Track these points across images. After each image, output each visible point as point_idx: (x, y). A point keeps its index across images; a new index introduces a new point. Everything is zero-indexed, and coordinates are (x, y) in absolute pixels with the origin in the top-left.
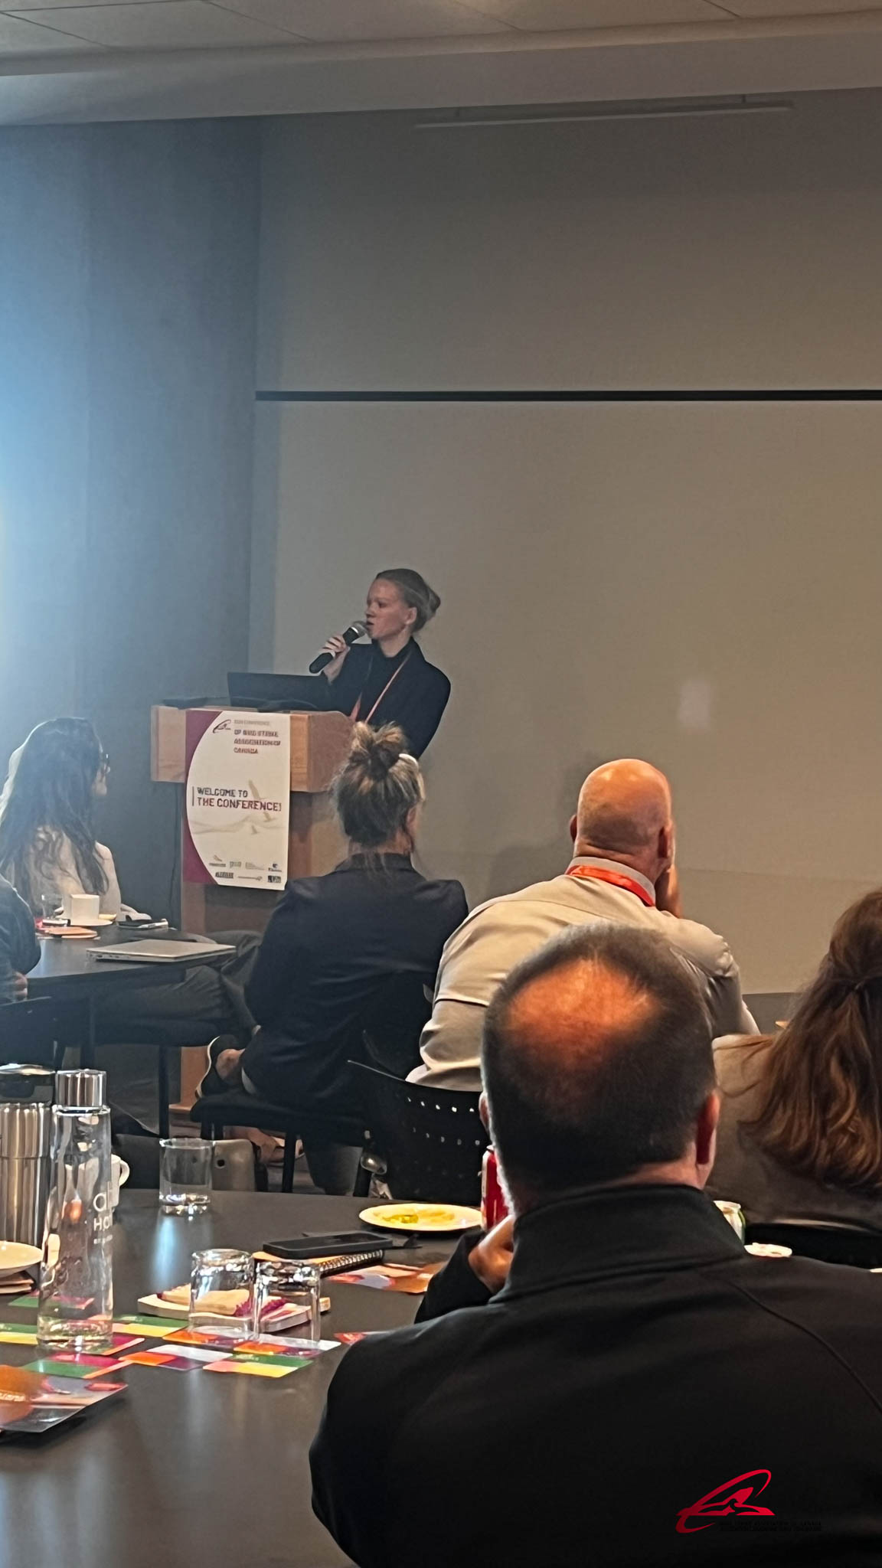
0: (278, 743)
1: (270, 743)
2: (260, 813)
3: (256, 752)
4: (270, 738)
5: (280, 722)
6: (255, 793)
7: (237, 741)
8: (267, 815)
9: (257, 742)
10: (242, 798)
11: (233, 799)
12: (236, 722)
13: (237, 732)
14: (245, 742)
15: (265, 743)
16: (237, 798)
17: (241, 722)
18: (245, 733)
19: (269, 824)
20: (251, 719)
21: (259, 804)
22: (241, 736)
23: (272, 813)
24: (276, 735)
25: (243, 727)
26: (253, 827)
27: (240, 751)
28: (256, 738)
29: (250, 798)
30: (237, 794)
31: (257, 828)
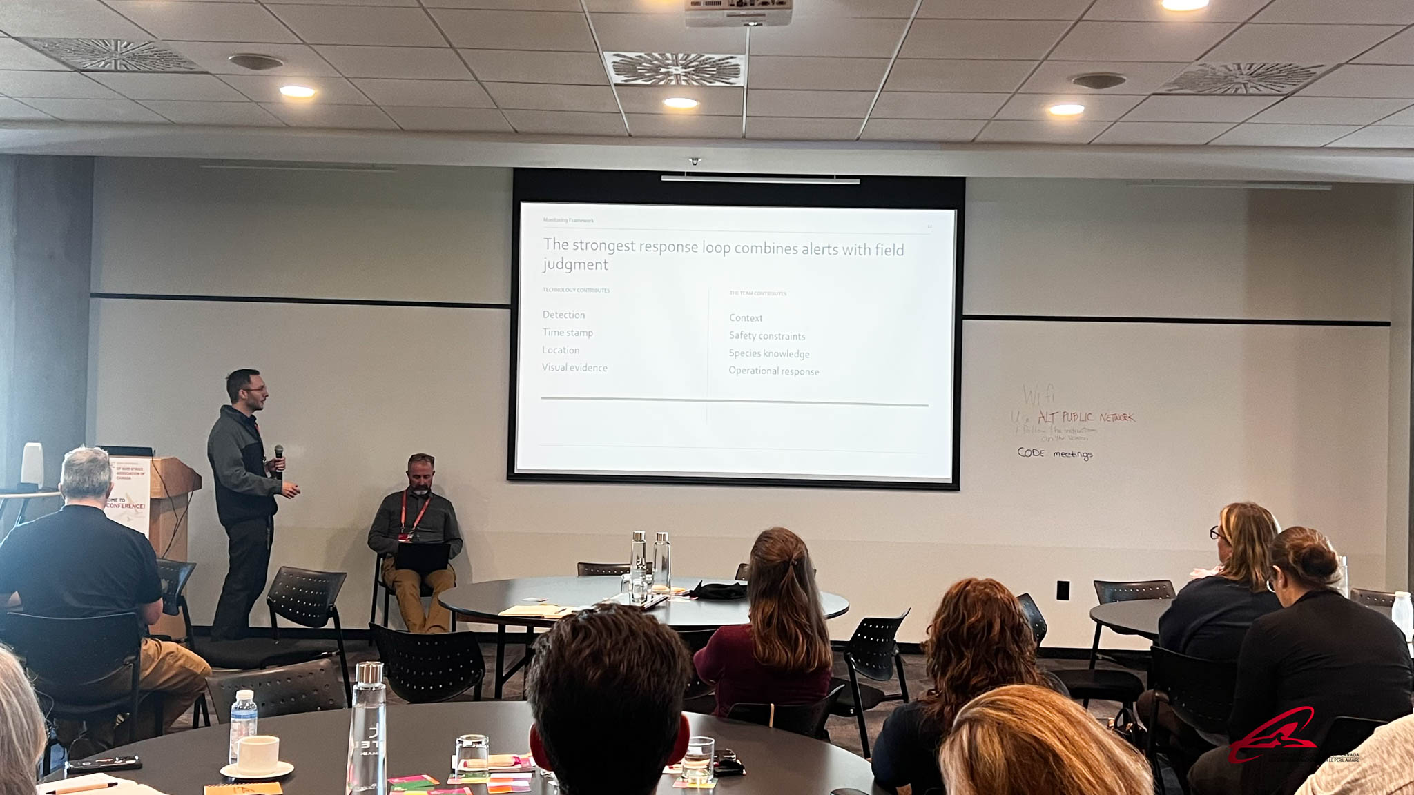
0: (143, 474)
1: (138, 474)
2: (132, 510)
3: (130, 478)
4: (139, 471)
5: (145, 462)
6: (129, 499)
7: (118, 473)
8: (136, 511)
9: (130, 474)
10: (122, 503)
11: (116, 503)
12: (118, 463)
13: (119, 468)
14: (123, 473)
15: (135, 474)
16: (119, 502)
17: (121, 463)
18: (123, 469)
19: (139, 515)
20: (128, 462)
21: (131, 506)
22: (121, 471)
23: (139, 510)
24: (142, 469)
25: (122, 466)
26: (128, 518)
27: (120, 478)
28: (130, 471)
29: (126, 502)
30: (118, 500)
31: (130, 517)
